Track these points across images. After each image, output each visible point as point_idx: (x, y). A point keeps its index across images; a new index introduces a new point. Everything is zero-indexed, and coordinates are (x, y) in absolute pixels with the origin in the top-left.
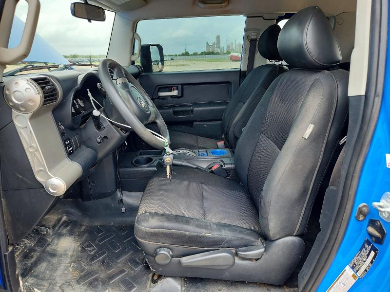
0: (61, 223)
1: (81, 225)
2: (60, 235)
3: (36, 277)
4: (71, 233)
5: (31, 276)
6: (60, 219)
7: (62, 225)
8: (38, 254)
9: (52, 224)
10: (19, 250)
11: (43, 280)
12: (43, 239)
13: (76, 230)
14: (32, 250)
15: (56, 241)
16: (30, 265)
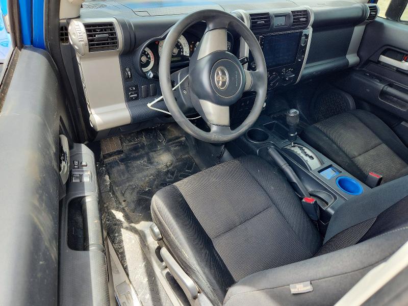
0: (177, 141)
1: (188, 153)
2: (167, 150)
3: (127, 167)
4: (175, 154)
5: (125, 164)
6: (180, 138)
7: (177, 143)
8: (143, 152)
9: (170, 137)
10: (135, 141)
11: (128, 172)
12: (156, 145)
13: (181, 154)
14: (143, 147)
15: (161, 152)
16: (132, 156)
